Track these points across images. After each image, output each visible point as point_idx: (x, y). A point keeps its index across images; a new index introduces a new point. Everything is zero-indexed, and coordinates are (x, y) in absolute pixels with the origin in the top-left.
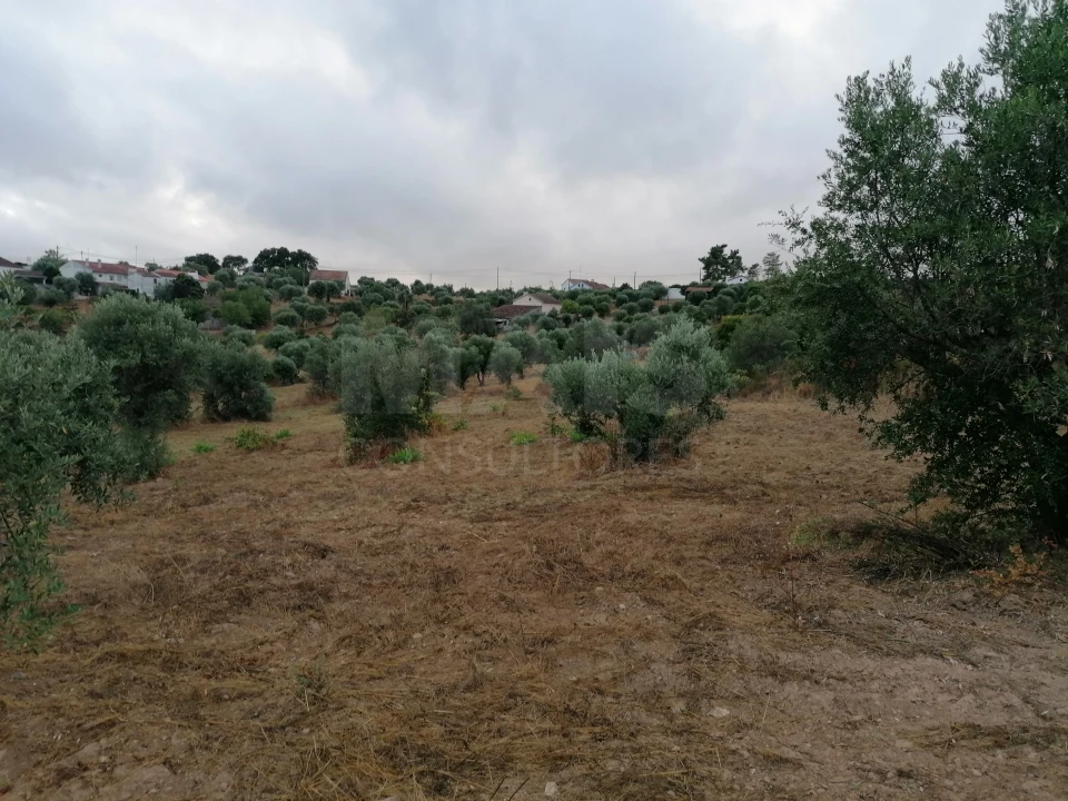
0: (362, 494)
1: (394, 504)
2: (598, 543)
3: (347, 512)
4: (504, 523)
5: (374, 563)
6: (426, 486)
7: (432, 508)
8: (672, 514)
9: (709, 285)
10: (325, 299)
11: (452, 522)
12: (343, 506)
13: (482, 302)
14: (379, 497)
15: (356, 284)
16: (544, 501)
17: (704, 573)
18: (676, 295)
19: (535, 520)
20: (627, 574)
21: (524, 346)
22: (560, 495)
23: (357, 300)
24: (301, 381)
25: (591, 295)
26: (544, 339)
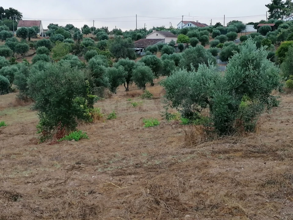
0: (45, 160)
1: (64, 165)
2: (191, 187)
3: (34, 172)
4: (133, 176)
5: (46, 203)
6: (87, 154)
7: (89, 168)
8: (241, 168)
9: (272, 22)
10: (27, 39)
11: (100, 176)
12: (32, 168)
13: (126, 37)
14: (55, 162)
15: (47, 28)
16: (160, 162)
17: (258, 204)
18: (251, 29)
19: (152, 174)
20: (207, 206)
21: (153, 65)
22: (170, 157)
23: (47, 39)
24: (13, 91)
25: (196, 31)
26: (166, 60)
